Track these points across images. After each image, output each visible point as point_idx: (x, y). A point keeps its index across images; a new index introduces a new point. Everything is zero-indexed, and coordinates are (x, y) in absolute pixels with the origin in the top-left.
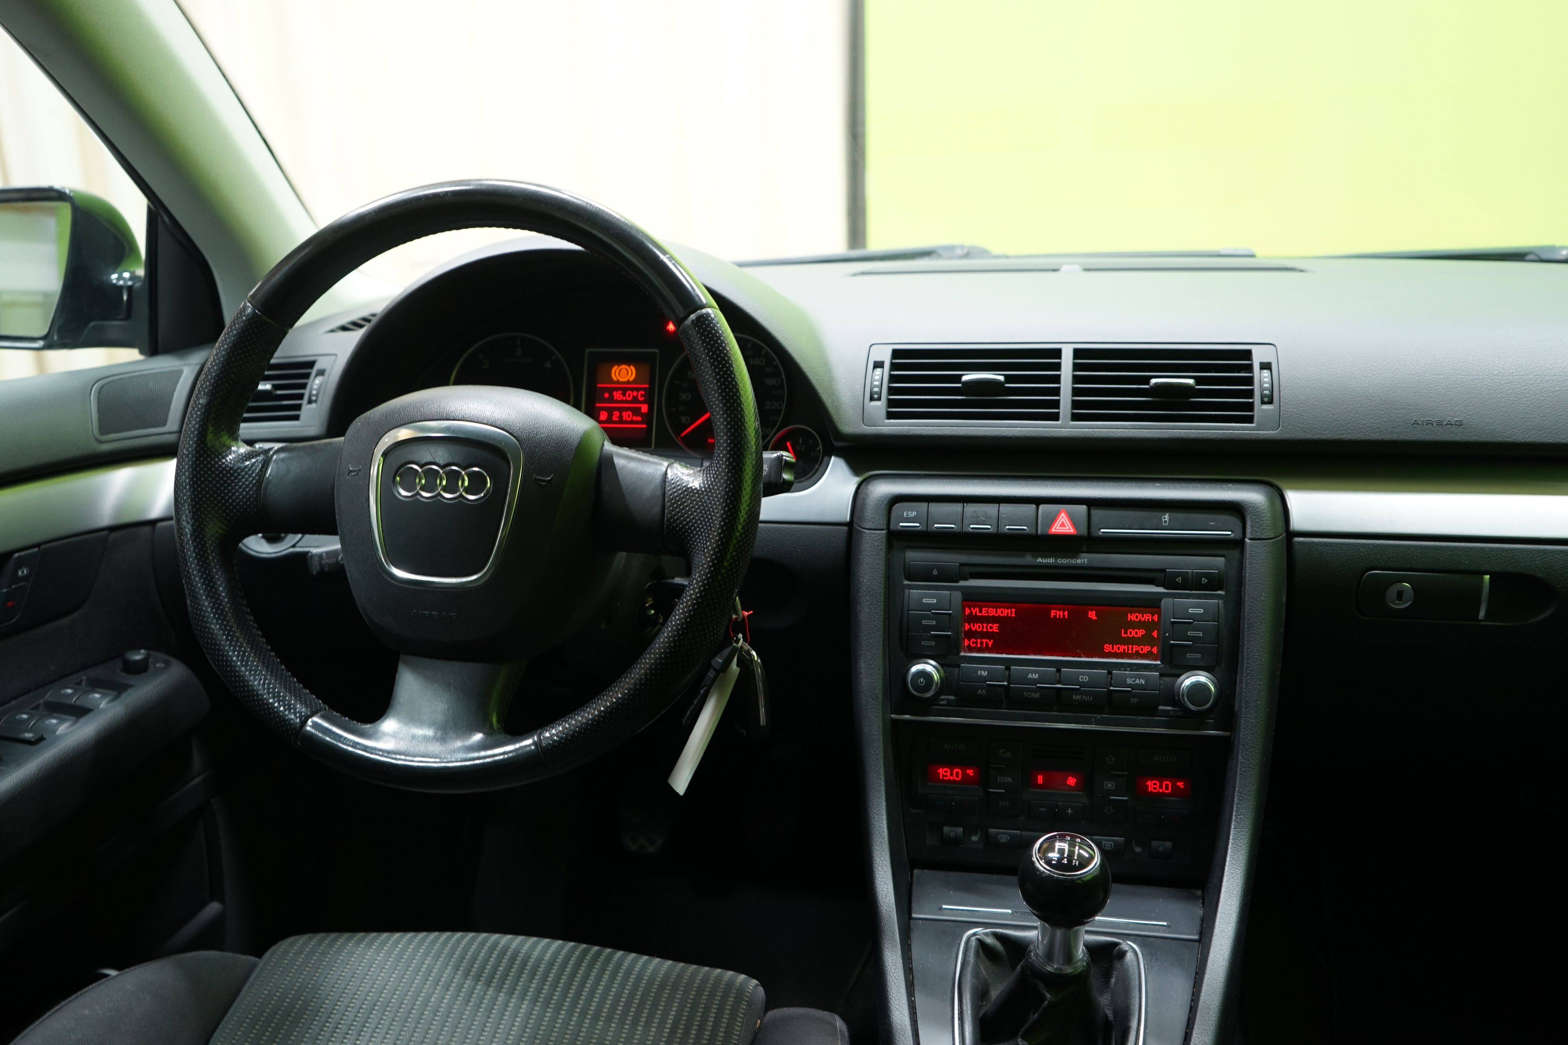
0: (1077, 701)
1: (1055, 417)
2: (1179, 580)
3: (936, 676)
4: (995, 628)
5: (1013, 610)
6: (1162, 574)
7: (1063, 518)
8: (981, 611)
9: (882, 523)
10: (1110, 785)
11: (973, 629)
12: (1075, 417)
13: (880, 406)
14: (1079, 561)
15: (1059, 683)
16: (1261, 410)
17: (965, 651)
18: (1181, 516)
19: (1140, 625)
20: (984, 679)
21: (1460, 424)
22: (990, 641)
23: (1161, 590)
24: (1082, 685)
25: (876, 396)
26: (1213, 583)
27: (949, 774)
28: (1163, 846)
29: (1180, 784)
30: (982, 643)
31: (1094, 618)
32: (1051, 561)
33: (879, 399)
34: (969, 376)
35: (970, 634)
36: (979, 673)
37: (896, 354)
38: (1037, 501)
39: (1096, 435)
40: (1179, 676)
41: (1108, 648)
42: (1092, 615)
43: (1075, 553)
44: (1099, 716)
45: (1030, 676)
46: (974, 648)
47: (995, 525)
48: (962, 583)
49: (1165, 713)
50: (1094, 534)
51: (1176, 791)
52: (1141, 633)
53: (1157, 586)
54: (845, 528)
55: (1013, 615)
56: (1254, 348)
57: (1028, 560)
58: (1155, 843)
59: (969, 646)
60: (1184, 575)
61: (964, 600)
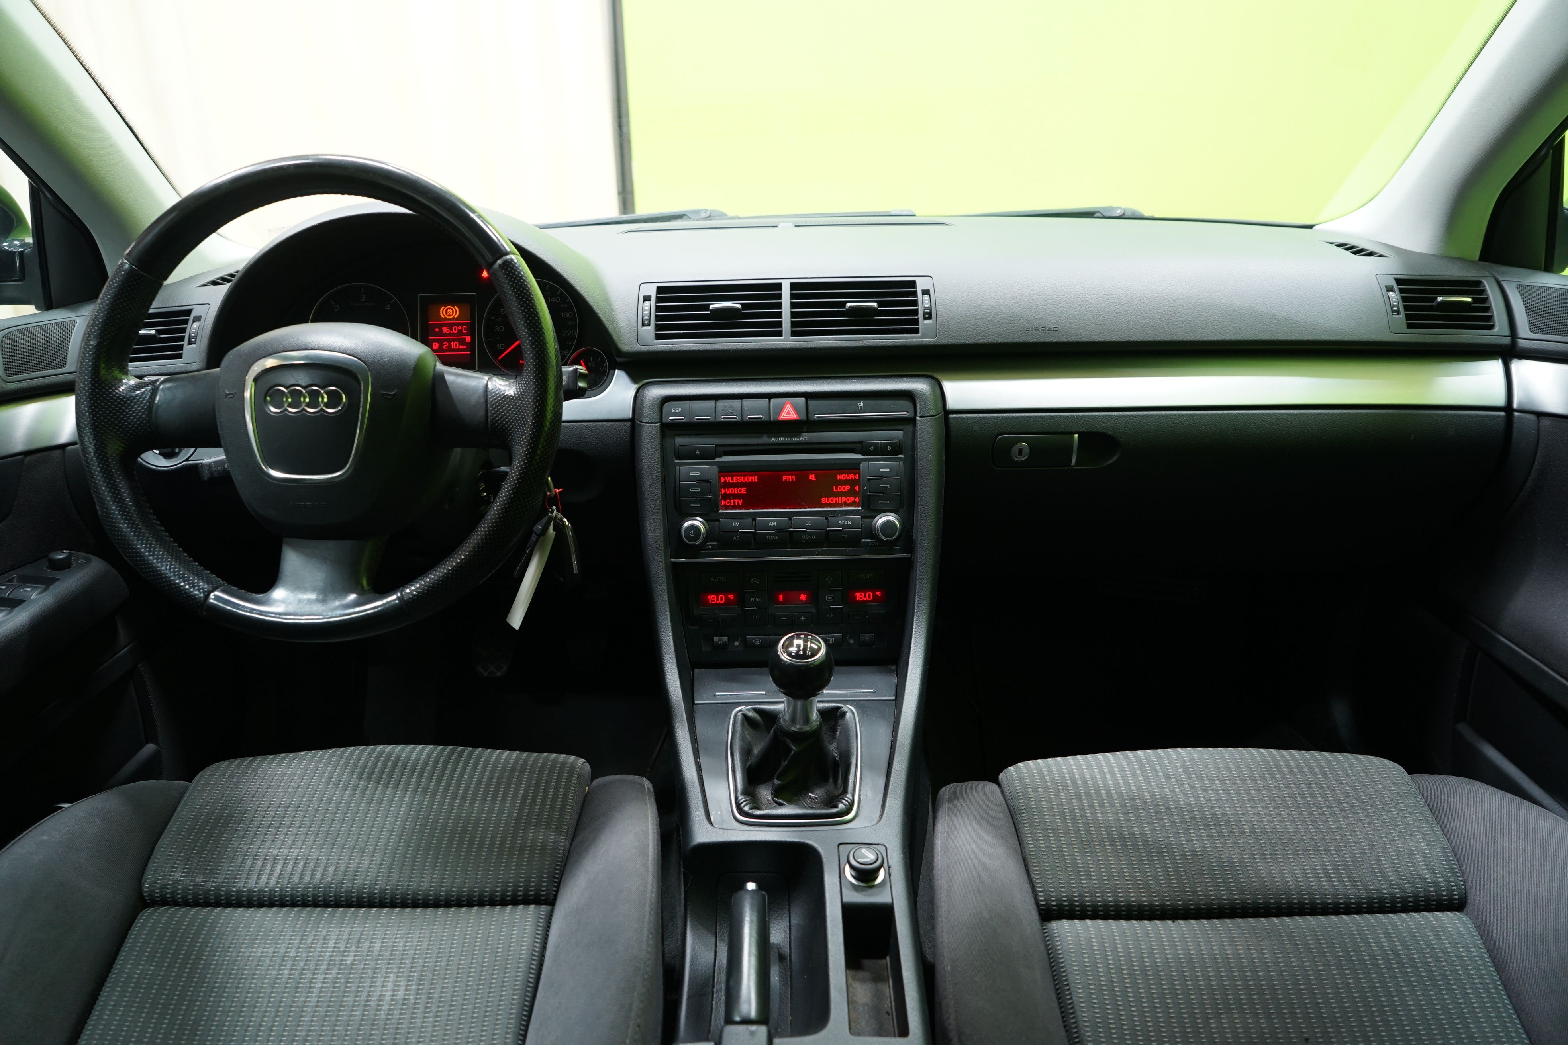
0: (804, 539)
1: (779, 334)
2: (872, 448)
3: (702, 529)
4: (743, 491)
5: (756, 477)
6: (860, 446)
7: (788, 408)
8: (732, 479)
9: (656, 417)
10: (830, 598)
11: (728, 493)
12: (794, 334)
13: (650, 330)
14: (801, 439)
15: (791, 527)
16: (923, 324)
17: (723, 509)
18: (872, 403)
19: (846, 482)
20: (738, 529)
21: (1056, 330)
22: (740, 500)
23: (860, 456)
24: (807, 528)
25: (646, 323)
26: (895, 449)
27: (715, 599)
28: (869, 637)
29: (879, 594)
30: (734, 503)
31: (814, 479)
32: (781, 439)
33: (649, 325)
34: (715, 305)
35: (726, 497)
36: (733, 525)
37: (660, 290)
38: (769, 396)
39: (810, 346)
40: (874, 517)
41: (824, 500)
42: (812, 477)
43: (798, 433)
44: (820, 550)
45: (770, 524)
46: (729, 506)
47: (740, 415)
48: (718, 459)
49: (867, 544)
50: (811, 419)
51: (875, 597)
52: (847, 488)
53: (857, 453)
54: (629, 423)
55: (756, 481)
56: (917, 280)
57: (765, 440)
58: (862, 636)
59: (725, 505)
60: (875, 445)
61: (720, 472)
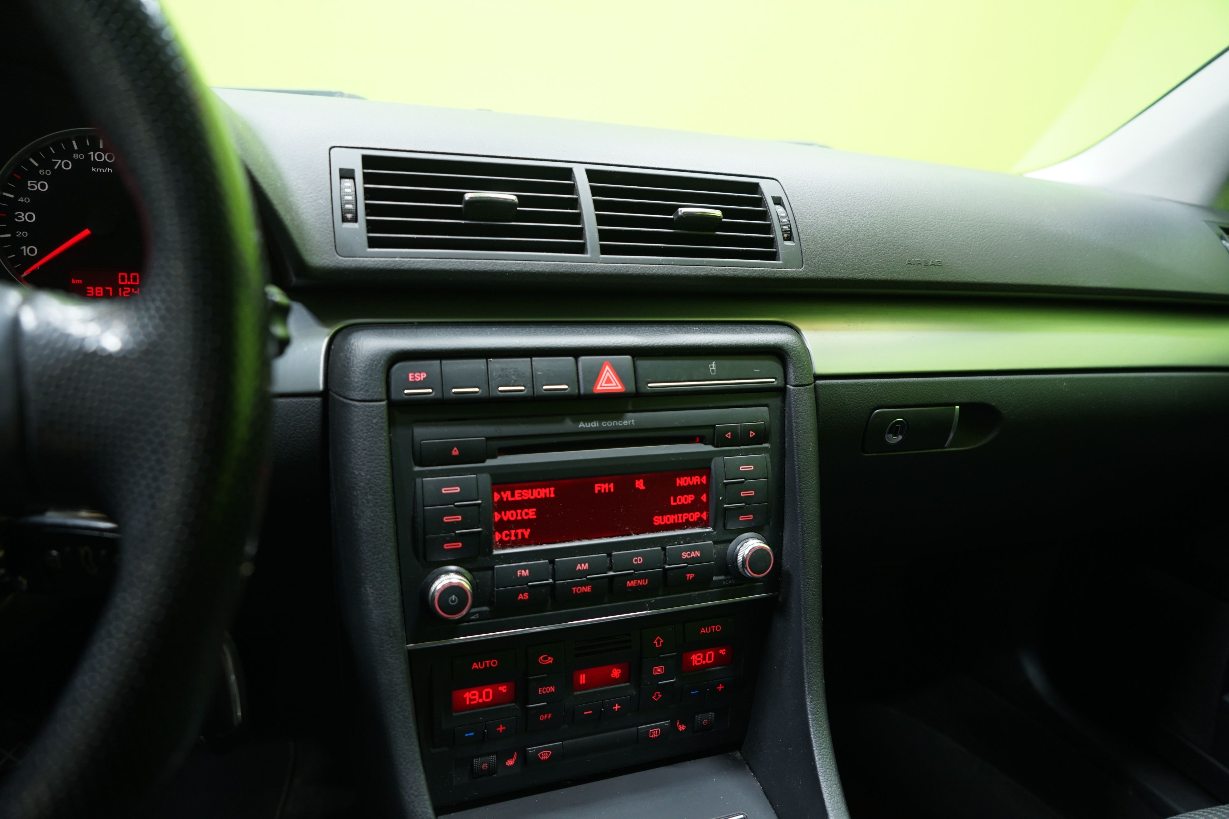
0: (631, 587)
1: (581, 249)
2: (728, 435)
3: (467, 586)
4: (531, 514)
5: (552, 489)
6: (711, 430)
7: (608, 373)
8: (513, 495)
9: (381, 391)
10: (658, 670)
11: (505, 519)
12: (605, 250)
13: (359, 228)
14: (625, 423)
15: (610, 569)
16: (784, 246)
17: (497, 548)
18: (728, 363)
19: (686, 490)
20: (524, 580)
22: (526, 530)
23: (710, 448)
24: (636, 568)
25: (349, 216)
26: (762, 436)
27: (477, 697)
28: (704, 719)
29: (722, 652)
30: (516, 535)
31: (642, 487)
32: (595, 425)
33: (355, 220)
34: (469, 195)
35: (502, 526)
36: (519, 574)
37: (368, 161)
38: (576, 352)
39: (631, 271)
40: (730, 541)
41: (658, 520)
42: (640, 484)
43: (619, 413)
44: (653, 600)
45: (579, 567)
46: (508, 542)
47: (530, 385)
48: (490, 462)
49: (719, 584)
50: (642, 390)
51: (719, 660)
52: (690, 498)
53: (706, 444)
54: (318, 400)
55: (552, 495)
56: (763, 183)
57: (568, 425)
58: (698, 717)
59: (501, 540)
60: (733, 430)
61: (493, 484)
